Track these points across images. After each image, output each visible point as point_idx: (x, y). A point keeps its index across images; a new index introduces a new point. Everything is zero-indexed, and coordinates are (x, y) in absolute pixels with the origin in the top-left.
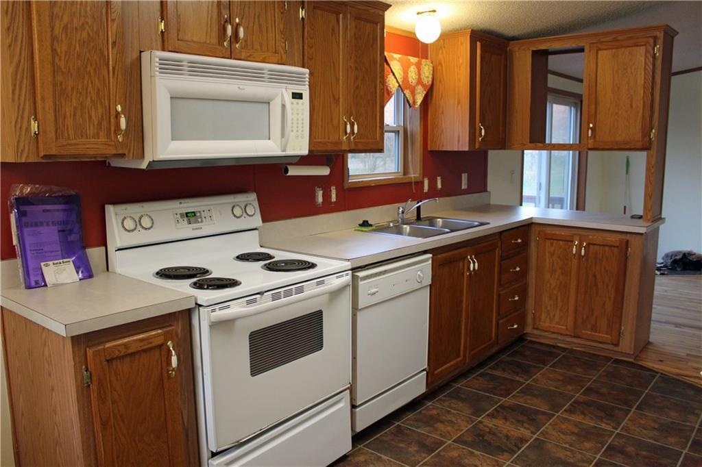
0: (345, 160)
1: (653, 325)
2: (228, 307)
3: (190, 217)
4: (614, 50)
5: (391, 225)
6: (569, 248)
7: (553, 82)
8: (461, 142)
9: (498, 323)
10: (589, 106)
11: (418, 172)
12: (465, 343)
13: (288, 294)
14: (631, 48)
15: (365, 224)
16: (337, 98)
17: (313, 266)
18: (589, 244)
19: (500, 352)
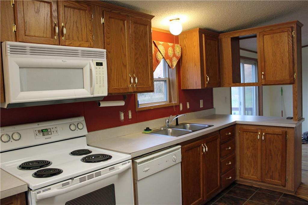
0: (136, 97)
1: (303, 172)
2: (50, 189)
3: (44, 132)
4: (271, 35)
5: (162, 129)
6: (256, 136)
7: (242, 53)
8: (197, 85)
9: (221, 177)
10: (261, 63)
11: (177, 100)
12: (203, 190)
13: (91, 177)
14: (280, 33)
15: (148, 129)
16: (125, 64)
17: (110, 157)
18: (266, 134)
19: (223, 191)
